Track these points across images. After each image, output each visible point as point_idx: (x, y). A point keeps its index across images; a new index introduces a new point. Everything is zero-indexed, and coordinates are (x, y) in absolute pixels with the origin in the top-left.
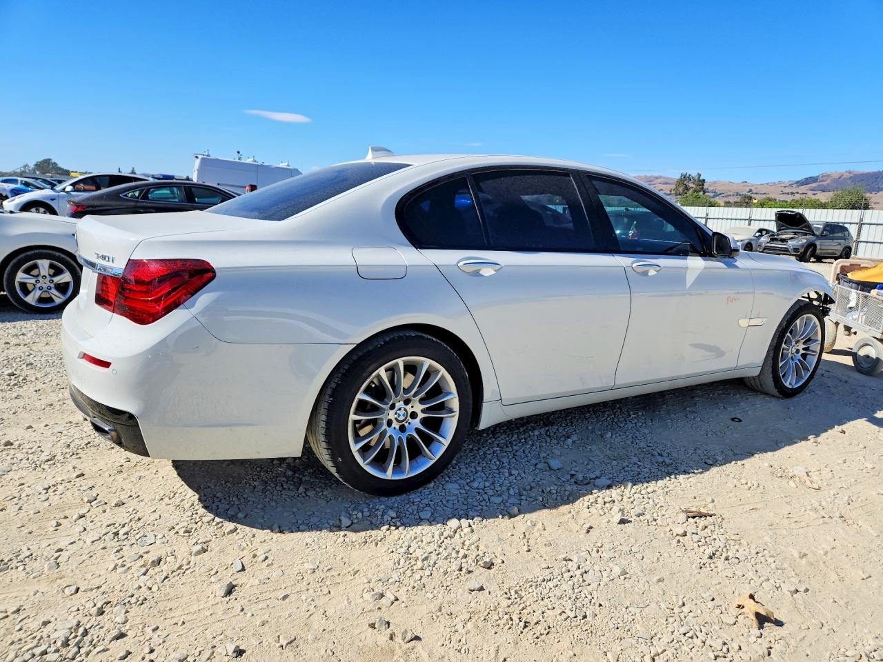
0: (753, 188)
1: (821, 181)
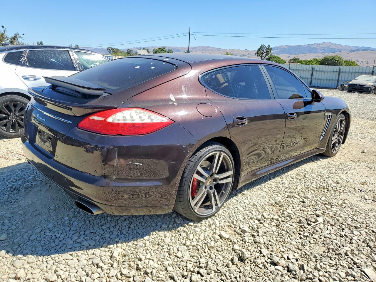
0: (249, 53)
1: (276, 50)
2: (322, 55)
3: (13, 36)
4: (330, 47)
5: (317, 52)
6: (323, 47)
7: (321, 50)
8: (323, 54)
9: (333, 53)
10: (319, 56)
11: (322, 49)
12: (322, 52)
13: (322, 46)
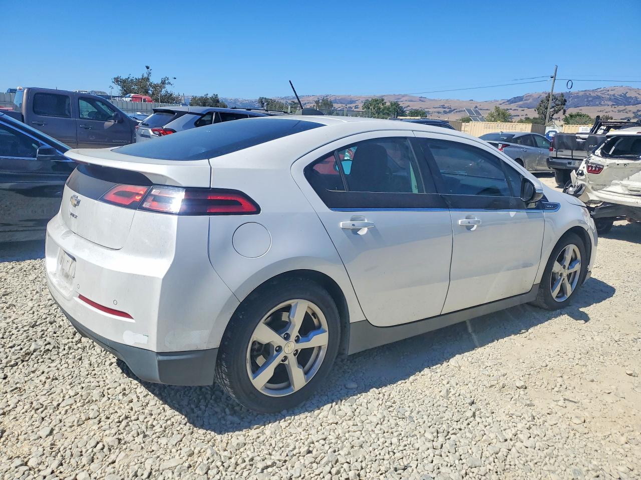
2: (613, 109)
3: (159, 82)
4: (628, 95)
5: (602, 103)
6: (614, 95)
7: (610, 99)
8: (615, 107)
9: (633, 105)
10: (606, 110)
11: (613, 97)
12: (612, 103)
13: (611, 93)
